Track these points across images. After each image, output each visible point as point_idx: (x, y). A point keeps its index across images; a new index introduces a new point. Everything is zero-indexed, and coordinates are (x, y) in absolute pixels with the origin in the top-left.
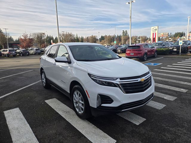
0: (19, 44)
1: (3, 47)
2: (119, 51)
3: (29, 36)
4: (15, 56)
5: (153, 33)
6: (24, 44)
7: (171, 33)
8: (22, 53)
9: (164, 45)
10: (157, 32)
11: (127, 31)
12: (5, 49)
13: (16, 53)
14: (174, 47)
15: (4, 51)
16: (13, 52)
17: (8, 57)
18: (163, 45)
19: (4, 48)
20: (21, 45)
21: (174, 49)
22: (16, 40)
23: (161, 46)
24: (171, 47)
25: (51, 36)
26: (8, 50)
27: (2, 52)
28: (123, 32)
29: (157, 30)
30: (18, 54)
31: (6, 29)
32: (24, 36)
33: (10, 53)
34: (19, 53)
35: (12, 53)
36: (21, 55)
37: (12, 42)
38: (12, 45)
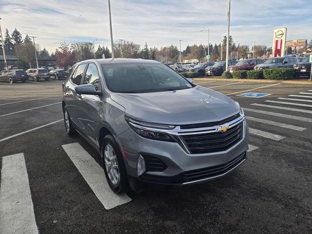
0: (55, 61)
1: (30, 65)
2: (209, 72)
3: (70, 48)
4: (47, 80)
5: (277, 41)
6: (63, 62)
8: (57, 74)
9: (286, 62)
10: (283, 38)
11: (232, 37)
12: (33, 69)
13: (48, 74)
14: (302, 65)
15: (31, 72)
16: (45, 74)
17: (38, 81)
18: (283, 62)
19: (32, 66)
20: (57, 62)
21: (303, 69)
22: (52, 55)
23: (281, 64)
24: (297, 66)
25: (105, 48)
26: (37, 71)
27: (29, 74)
28: (224, 39)
29: (284, 35)
30: (52, 77)
31: (33, 37)
32: (63, 48)
33: (40, 75)
34: (53, 75)
35: (43, 75)
36: (57, 78)
37: (46, 58)
38: (45, 62)
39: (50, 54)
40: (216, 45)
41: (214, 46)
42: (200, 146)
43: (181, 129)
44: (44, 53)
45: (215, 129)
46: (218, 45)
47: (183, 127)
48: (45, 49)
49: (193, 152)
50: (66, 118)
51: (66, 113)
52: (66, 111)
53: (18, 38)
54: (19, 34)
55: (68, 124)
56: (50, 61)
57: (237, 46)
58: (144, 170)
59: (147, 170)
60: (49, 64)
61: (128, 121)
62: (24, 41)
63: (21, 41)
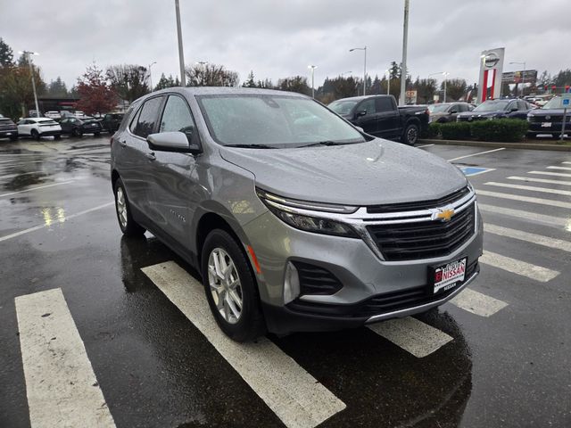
0: (76, 101)
3: (104, 78)
5: (485, 72)
7: (545, 74)
22: (72, 90)
32: (91, 77)
38: (58, 104)
39: (69, 89)
40: (377, 78)
41: (373, 80)
42: (401, 245)
43: (368, 212)
44: (58, 86)
45: (429, 215)
46: (380, 78)
47: (371, 209)
48: (59, 80)
49: (389, 257)
50: (119, 201)
51: (120, 194)
52: (120, 189)
53: (6, 57)
54: (7, 50)
55: (124, 214)
56: (67, 100)
57: (414, 81)
58: (297, 292)
59: (302, 293)
60: (65, 107)
61: (263, 199)
62: (17, 63)
63: (12, 62)
